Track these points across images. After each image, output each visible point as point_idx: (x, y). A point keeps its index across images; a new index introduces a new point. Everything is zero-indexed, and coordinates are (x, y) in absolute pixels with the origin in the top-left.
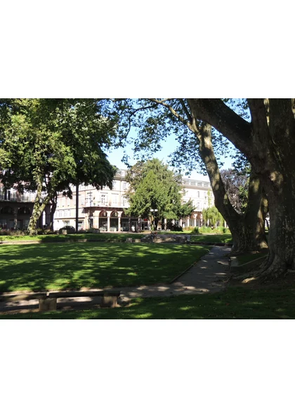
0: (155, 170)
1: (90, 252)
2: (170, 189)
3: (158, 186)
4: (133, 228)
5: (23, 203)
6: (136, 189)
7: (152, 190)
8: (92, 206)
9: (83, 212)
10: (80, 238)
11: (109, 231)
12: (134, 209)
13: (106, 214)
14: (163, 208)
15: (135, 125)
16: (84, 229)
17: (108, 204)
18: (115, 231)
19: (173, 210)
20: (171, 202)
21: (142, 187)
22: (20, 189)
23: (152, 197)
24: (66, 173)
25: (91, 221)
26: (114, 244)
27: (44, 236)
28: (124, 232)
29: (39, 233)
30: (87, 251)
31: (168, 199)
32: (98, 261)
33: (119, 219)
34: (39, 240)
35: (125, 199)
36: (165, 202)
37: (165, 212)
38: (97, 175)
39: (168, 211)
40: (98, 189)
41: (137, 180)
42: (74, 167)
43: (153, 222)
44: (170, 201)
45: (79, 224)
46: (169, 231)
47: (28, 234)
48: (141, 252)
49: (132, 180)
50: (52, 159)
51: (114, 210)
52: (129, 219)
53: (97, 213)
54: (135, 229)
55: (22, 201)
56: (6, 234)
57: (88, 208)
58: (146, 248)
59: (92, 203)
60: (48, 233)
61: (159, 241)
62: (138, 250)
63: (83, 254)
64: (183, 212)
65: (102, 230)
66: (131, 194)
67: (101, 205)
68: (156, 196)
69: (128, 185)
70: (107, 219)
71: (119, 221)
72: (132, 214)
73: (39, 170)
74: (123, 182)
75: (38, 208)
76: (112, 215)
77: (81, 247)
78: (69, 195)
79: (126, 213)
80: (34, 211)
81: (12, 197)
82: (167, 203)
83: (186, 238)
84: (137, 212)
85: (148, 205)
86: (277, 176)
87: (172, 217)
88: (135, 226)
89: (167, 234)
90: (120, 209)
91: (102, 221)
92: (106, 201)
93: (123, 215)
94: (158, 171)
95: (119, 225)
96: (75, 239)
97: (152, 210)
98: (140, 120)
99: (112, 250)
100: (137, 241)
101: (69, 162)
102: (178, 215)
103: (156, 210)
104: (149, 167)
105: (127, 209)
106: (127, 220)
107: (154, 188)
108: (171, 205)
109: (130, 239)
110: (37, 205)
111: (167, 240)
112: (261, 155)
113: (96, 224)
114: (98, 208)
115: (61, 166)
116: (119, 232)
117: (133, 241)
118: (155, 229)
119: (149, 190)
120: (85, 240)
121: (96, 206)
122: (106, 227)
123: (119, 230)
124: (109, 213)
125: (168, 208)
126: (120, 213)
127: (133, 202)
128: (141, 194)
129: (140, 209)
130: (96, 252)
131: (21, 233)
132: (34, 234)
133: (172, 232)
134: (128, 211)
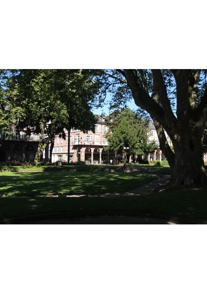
0: (127, 117)
1: (79, 178)
2: (139, 132)
3: (130, 130)
4: (111, 161)
5: (29, 142)
6: (113, 131)
7: (125, 133)
8: (80, 144)
9: (73, 149)
10: (71, 168)
11: (92, 163)
12: (111, 147)
13: (91, 150)
14: (133, 146)
15: (110, 91)
16: (74, 161)
17: (92, 143)
18: (97, 163)
19: (141, 148)
20: (140, 142)
21: (117, 130)
22: (28, 132)
23: (125, 138)
24: (62, 122)
25: (79, 156)
26: (96, 173)
27: (46, 167)
28: (104, 165)
29: (42, 165)
30: (77, 177)
31: (137, 139)
32: (85, 183)
33: (100, 154)
34: (42, 169)
35: (105, 139)
36: (134, 142)
37: (134, 150)
38: (84, 123)
39: (137, 149)
40: (84, 132)
41: (114, 124)
42: (67, 117)
43: (125, 157)
44: (138, 141)
45: (70, 158)
46: (137, 164)
47: (34, 165)
48: (113, 178)
49: (110, 124)
50: (52, 113)
51: (97, 147)
52: (108, 155)
53: (83, 150)
54: (113, 162)
55: (28, 140)
56: (19, 165)
57: (77, 145)
58: (117, 175)
59: (80, 142)
60: (48, 165)
61: (128, 171)
62: (111, 177)
63: (75, 179)
64: (149, 149)
65: (87, 163)
66: (110, 135)
67: (87, 144)
68: (128, 137)
69: (107, 129)
70: (91, 154)
71: (100, 156)
72: (110, 150)
73: (44, 121)
74: (104, 125)
75: (42, 146)
76: (95, 151)
77: (73, 174)
78: (64, 136)
79: (105, 150)
80: (39, 149)
81: (21, 137)
82: (136, 142)
83: (148, 169)
84: (113, 149)
85: (122, 144)
86: (177, 137)
87: (140, 153)
88: (113, 160)
89: (136, 166)
90: (101, 147)
91: (88, 156)
92: (90, 140)
93: (103, 151)
94: (130, 118)
95: (101, 159)
96: (68, 169)
97: (125, 148)
98: (114, 88)
99: (94, 176)
100: (112, 171)
101: (64, 114)
102: (145, 151)
103: (128, 148)
104: (123, 115)
105: (106, 146)
106: (107, 155)
107: (127, 131)
108: (139, 144)
109: (107, 169)
110: (41, 144)
111: (134, 170)
112: (169, 126)
113: (83, 158)
114: (84, 146)
115: (59, 117)
116: (100, 164)
117: (110, 171)
118: (128, 162)
119: (123, 133)
120: (75, 170)
121: (83, 144)
122: (90, 161)
123: (100, 163)
124: (93, 150)
125: (137, 146)
126: (101, 150)
127: (110, 142)
128: (116, 136)
129: (115, 147)
130: (83, 178)
131: (29, 164)
132: (39, 165)
133: (140, 165)
134: (107, 148)
